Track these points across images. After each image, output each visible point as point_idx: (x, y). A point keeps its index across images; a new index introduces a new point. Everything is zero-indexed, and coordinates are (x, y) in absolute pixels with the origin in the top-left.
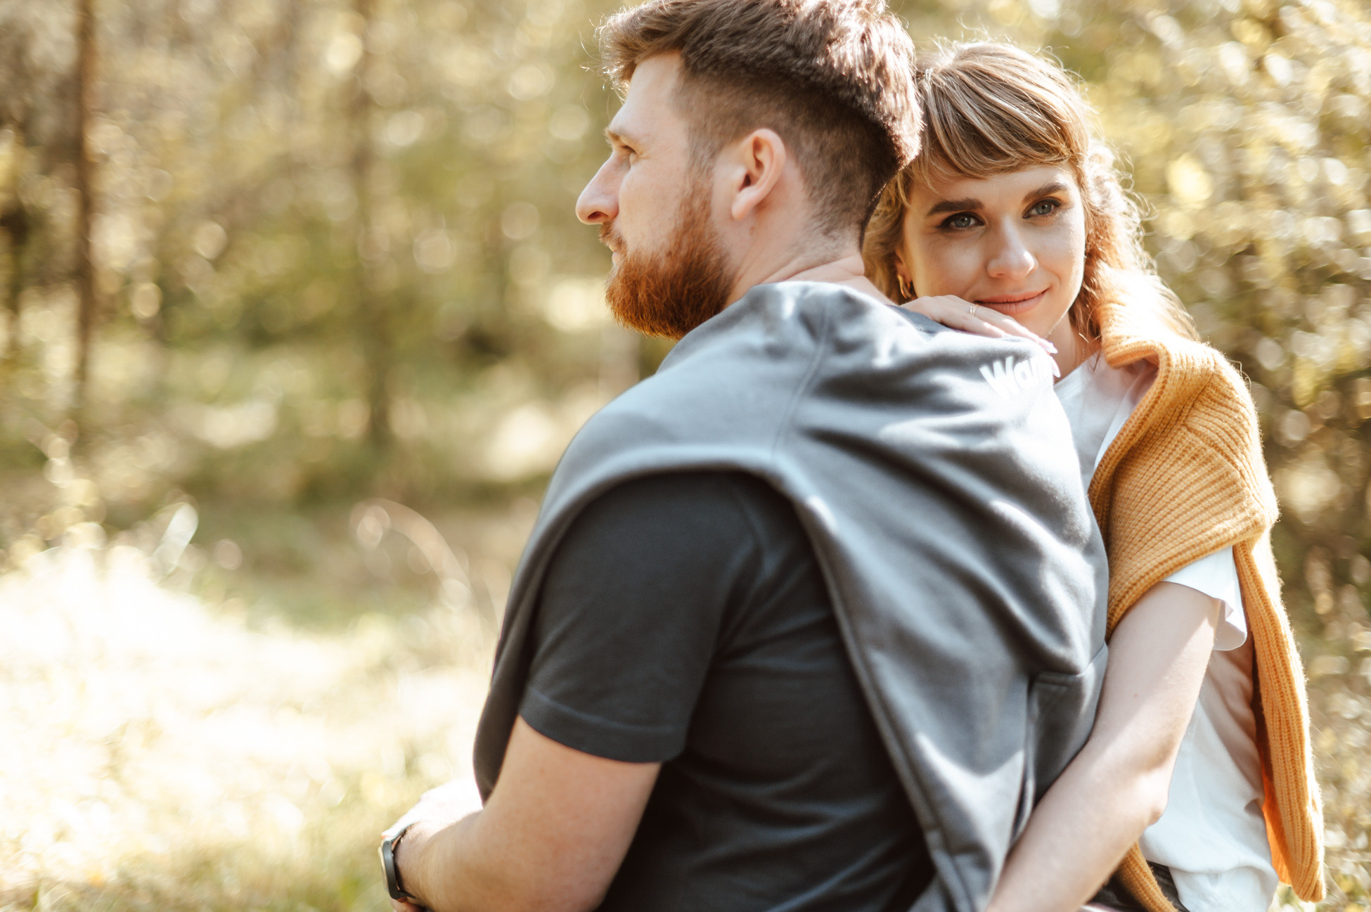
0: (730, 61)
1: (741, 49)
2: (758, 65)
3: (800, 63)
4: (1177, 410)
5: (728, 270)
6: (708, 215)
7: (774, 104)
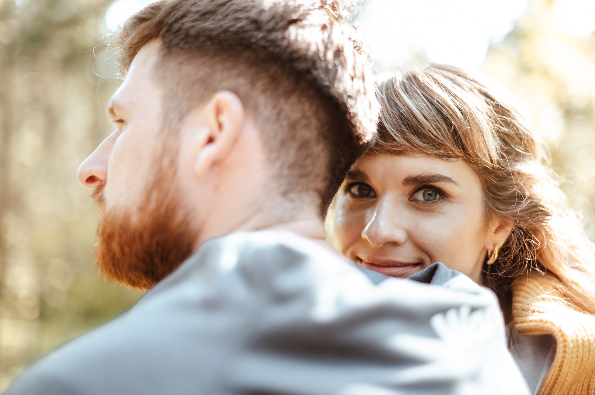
0: (198, 36)
1: (208, 24)
2: (222, 36)
3: (260, 35)
4: (585, 384)
5: (194, 225)
6: (175, 173)
7: (235, 72)
